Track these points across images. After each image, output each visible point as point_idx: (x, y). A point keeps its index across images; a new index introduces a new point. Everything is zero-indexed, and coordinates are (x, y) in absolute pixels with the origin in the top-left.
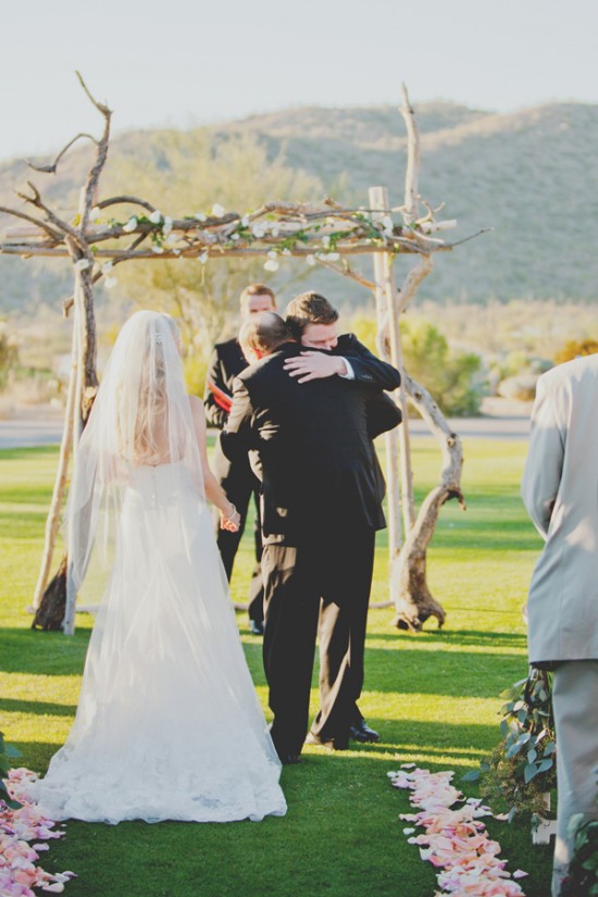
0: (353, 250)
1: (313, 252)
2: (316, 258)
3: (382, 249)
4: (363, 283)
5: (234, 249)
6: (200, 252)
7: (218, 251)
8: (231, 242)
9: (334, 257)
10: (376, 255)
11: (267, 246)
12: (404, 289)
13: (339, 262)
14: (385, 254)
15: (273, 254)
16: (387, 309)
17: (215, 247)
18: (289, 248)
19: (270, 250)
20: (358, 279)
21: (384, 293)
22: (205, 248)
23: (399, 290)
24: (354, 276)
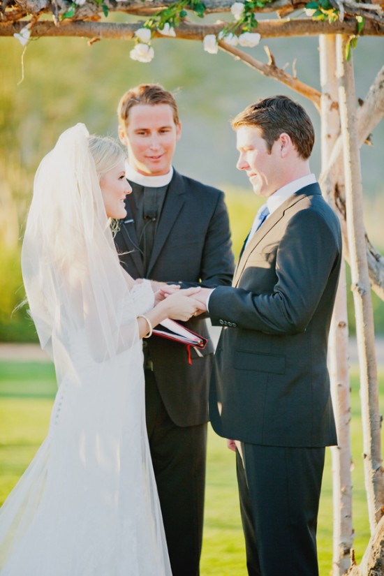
0: (285, 29)
1: (215, 31)
2: (220, 44)
3: (333, 29)
4: (298, 88)
5: (76, 21)
6: (17, 25)
7: (49, 24)
8: (71, 9)
9: (251, 39)
10: (323, 38)
11: (134, 19)
12: (369, 101)
13: (258, 49)
14: (339, 38)
15: (144, 34)
16: (339, 134)
17: (44, 17)
18: (172, 24)
19: (140, 25)
20: (290, 83)
21: (335, 106)
22: (29, 17)
23: (361, 102)
24: (282, 76)
